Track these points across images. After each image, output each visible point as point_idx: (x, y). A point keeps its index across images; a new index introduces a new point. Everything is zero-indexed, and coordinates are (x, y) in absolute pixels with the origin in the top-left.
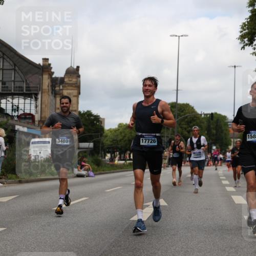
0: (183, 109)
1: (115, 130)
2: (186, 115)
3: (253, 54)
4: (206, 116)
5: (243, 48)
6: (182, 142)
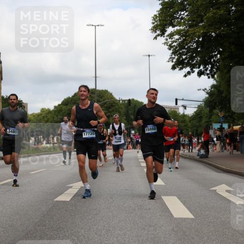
0: (102, 95)
1: (38, 115)
2: (106, 101)
3: (165, 43)
4: (123, 102)
5: (156, 38)
6: (105, 130)
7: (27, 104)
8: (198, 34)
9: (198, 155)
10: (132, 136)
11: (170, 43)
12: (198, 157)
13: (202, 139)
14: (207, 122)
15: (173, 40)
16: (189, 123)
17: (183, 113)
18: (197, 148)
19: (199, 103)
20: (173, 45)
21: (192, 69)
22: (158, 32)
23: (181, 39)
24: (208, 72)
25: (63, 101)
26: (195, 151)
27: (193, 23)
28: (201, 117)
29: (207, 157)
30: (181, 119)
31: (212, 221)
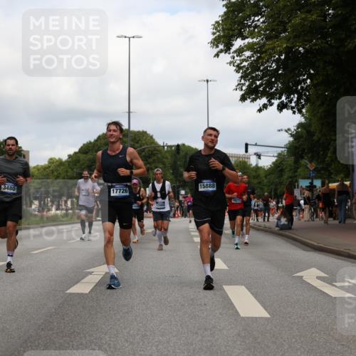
0: (138, 139)
1: (45, 168)
2: (143, 147)
3: (230, 63)
4: (169, 149)
5: (217, 55)
6: (142, 189)
7: (28, 152)
8: (278, 49)
9: (277, 226)
10: (181, 198)
11: (238, 62)
12: (277, 229)
13: (284, 202)
14: (291, 177)
15: (243, 58)
16: (264, 179)
17: (257, 165)
18: (276, 216)
19: (280, 150)
20: (242, 65)
21: (269, 101)
22: (221, 47)
23: (253, 57)
24: (293, 104)
25: (82, 147)
26: (273, 219)
27: (272, 33)
28: (282, 171)
29: (290, 228)
30: (254, 174)
31: (296, 321)
